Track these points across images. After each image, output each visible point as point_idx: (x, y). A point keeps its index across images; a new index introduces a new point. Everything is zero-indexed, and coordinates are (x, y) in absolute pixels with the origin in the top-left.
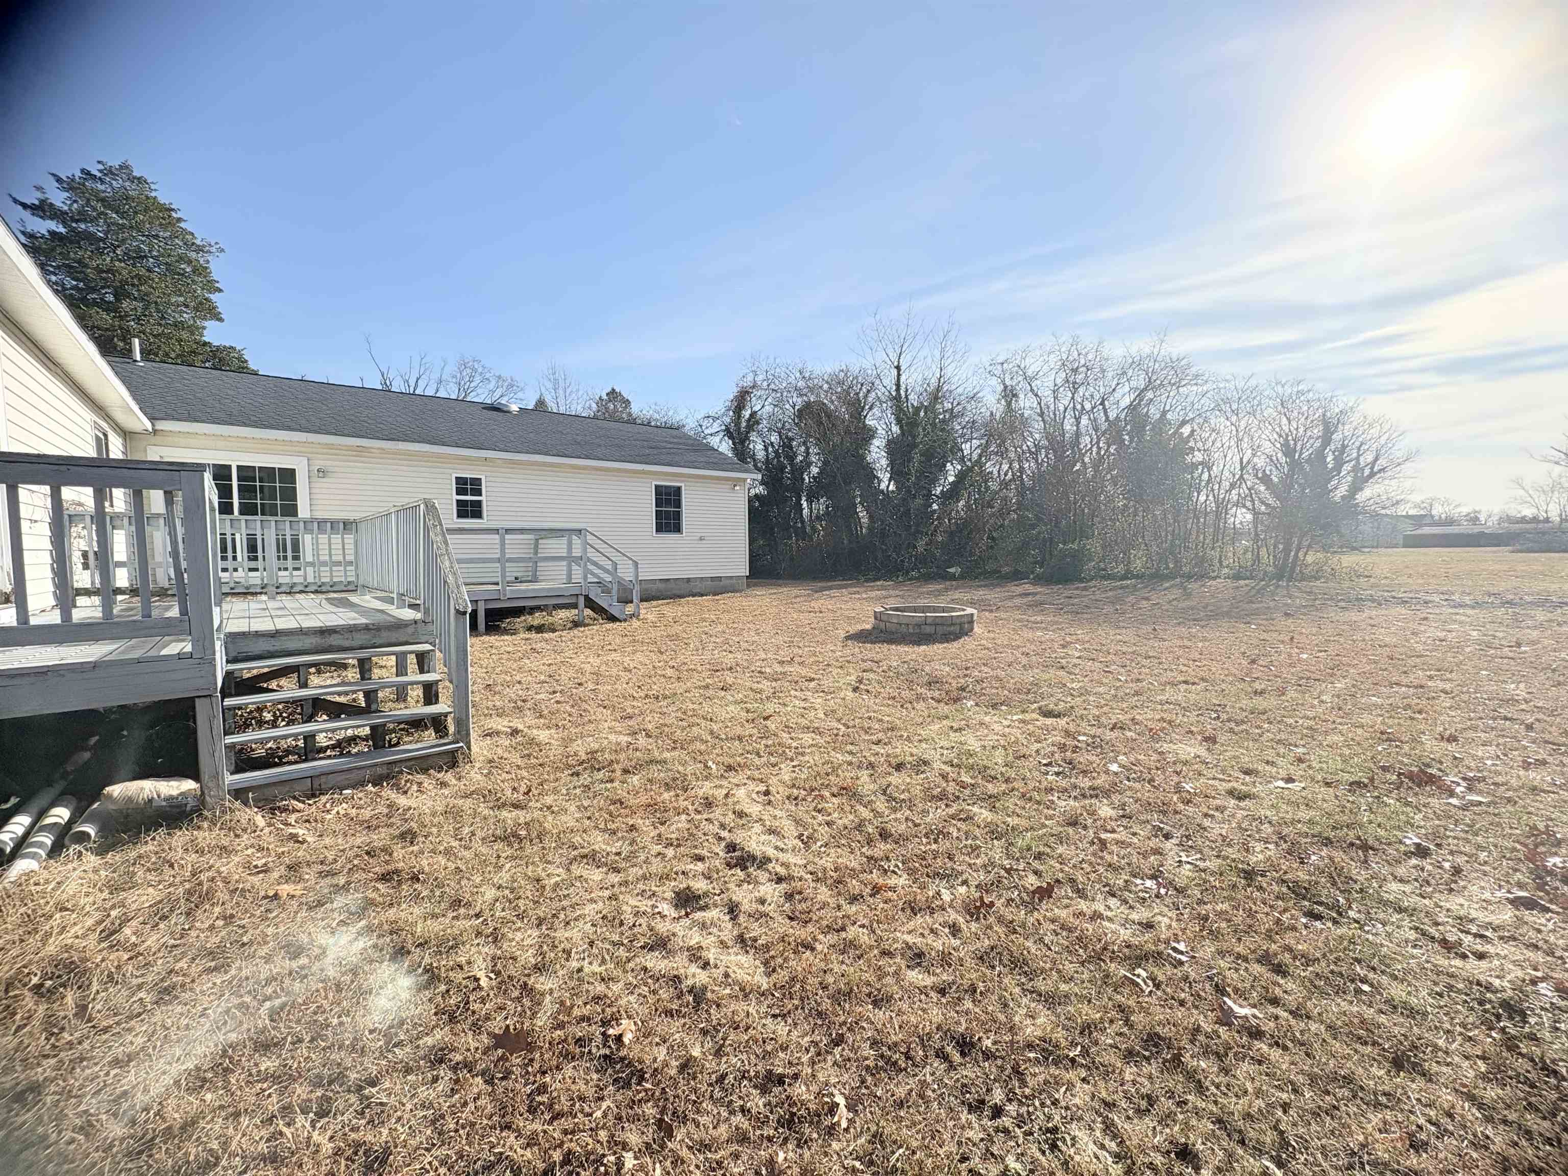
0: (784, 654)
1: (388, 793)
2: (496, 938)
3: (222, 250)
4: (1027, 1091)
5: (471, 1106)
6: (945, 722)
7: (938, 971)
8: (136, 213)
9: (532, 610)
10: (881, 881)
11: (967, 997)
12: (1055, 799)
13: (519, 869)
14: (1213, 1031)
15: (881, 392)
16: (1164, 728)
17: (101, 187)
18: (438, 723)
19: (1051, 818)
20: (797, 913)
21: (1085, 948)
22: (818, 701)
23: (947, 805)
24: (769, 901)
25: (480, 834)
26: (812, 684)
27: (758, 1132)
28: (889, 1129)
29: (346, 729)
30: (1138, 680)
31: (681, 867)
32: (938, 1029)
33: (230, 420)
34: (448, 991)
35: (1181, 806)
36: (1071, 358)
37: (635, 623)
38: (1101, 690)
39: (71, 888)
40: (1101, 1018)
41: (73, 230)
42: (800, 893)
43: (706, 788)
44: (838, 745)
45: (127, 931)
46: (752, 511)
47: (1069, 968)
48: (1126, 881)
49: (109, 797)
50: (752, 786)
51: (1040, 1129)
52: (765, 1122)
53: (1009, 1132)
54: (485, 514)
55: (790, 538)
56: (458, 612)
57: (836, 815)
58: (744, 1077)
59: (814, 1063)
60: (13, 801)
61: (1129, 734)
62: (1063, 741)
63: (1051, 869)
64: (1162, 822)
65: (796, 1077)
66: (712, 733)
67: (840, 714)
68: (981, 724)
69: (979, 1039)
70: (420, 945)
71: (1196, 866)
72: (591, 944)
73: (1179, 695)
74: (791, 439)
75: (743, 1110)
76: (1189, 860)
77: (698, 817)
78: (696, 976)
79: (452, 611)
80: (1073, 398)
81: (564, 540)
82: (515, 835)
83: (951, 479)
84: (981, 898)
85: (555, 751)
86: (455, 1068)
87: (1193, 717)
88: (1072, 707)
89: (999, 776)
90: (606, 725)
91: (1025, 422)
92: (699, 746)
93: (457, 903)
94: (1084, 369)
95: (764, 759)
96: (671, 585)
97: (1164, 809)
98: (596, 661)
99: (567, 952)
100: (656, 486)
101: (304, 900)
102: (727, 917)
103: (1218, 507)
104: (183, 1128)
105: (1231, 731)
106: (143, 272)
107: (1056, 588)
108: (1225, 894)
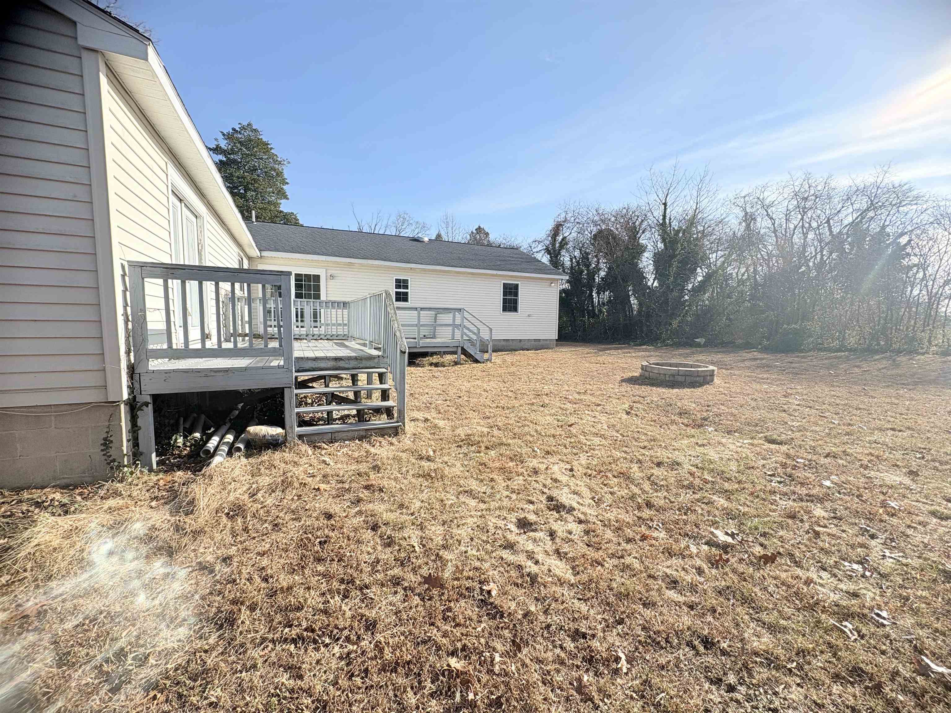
0: (581, 388)
1: (365, 445)
2: (422, 527)
3: (289, 163)
4: (754, 681)
5: (414, 609)
6: (692, 439)
7: (688, 594)
8: (254, 147)
9: (432, 354)
10: (647, 533)
11: (709, 614)
12: (777, 499)
13: (432, 493)
14: (911, 677)
15: (651, 220)
16: (872, 460)
17: (240, 136)
18: (389, 411)
19: (774, 511)
20: (592, 543)
21: (801, 600)
22: (603, 419)
23: (694, 493)
24: (574, 533)
25: (411, 472)
26: (599, 408)
27: (571, 662)
28: (656, 681)
29: (344, 410)
30: (850, 424)
31: (520, 505)
32: (688, 629)
33: (293, 250)
34: (400, 550)
35: (885, 517)
36: (803, 190)
37: (489, 364)
38: (818, 429)
39: (237, 472)
40: (814, 648)
41: (229, 158)
42: (594, 531)
43: (534, 463)
44: (617, 446)
45: (259, 495)
46: (561, 300)
47: (788, 611)
48: (836, 562)
49: (249, 432)
50: (562, 465)
51: (764, 707)
52: (575, 657)
53: (741, 703)
54: (409, 299)
55: (584, 317)
56: (401, 351)
57: (616, 489)
58: (561, 629)
59: (604, 631)
60: (212, 429)
61: (841, 462)
62: (784, 461)
63: (773, 545)
64: (868, 526)
65: (594, 636)
66: (536, 431)
67: (618, 428)
68: (719, 443)
69: (718, 641)
70: (384, 524)
71: (899, 561)
72: (472, 539)
73: (888, 438)
74: (588, 254)
75: (561, 647)
76: (893, 556)
77: (530, 479)
78: (532, 568)
79: (399, 351)
80: (802, 219)
81: (451, 315)
82: (429, 475)
83: (700, 279)
84: (720, 555)
85: (448, 433)
86: (405, 589)
87: (899, 455)
88: (792, 439)
89: (733, 478)
90: (475, 421)
91: (761, 239)
92: (528, 437)
93: (401, 506)
94: (813, 198)
95: (569, 450)
96: (511, 343)
97: (870, 517)
98: (468, 385)
99: (460, 542)
100: (504, 284)
101: (330, 493)
102: (549, 538)
103: (930, 299)
104: (288, 589)
105: (935, 468)
106: (256, 177)
107: (779, 356)
108: (925, 584)
